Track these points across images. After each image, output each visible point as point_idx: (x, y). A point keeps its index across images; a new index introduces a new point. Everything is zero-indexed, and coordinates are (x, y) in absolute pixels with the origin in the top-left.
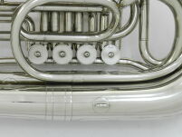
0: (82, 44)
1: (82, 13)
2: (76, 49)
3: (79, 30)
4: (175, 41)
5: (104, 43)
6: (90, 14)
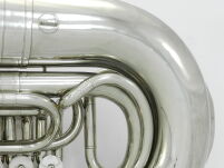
0: (15, 155)
1: (14, 117)
2: (8, 163)
3: (11, 138)
4: (129, 147)
5: (43, 153)
6: (24, 119)
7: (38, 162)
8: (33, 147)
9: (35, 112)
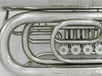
7: (95, 47)
8: (93, 41)
9: (94, 27)
